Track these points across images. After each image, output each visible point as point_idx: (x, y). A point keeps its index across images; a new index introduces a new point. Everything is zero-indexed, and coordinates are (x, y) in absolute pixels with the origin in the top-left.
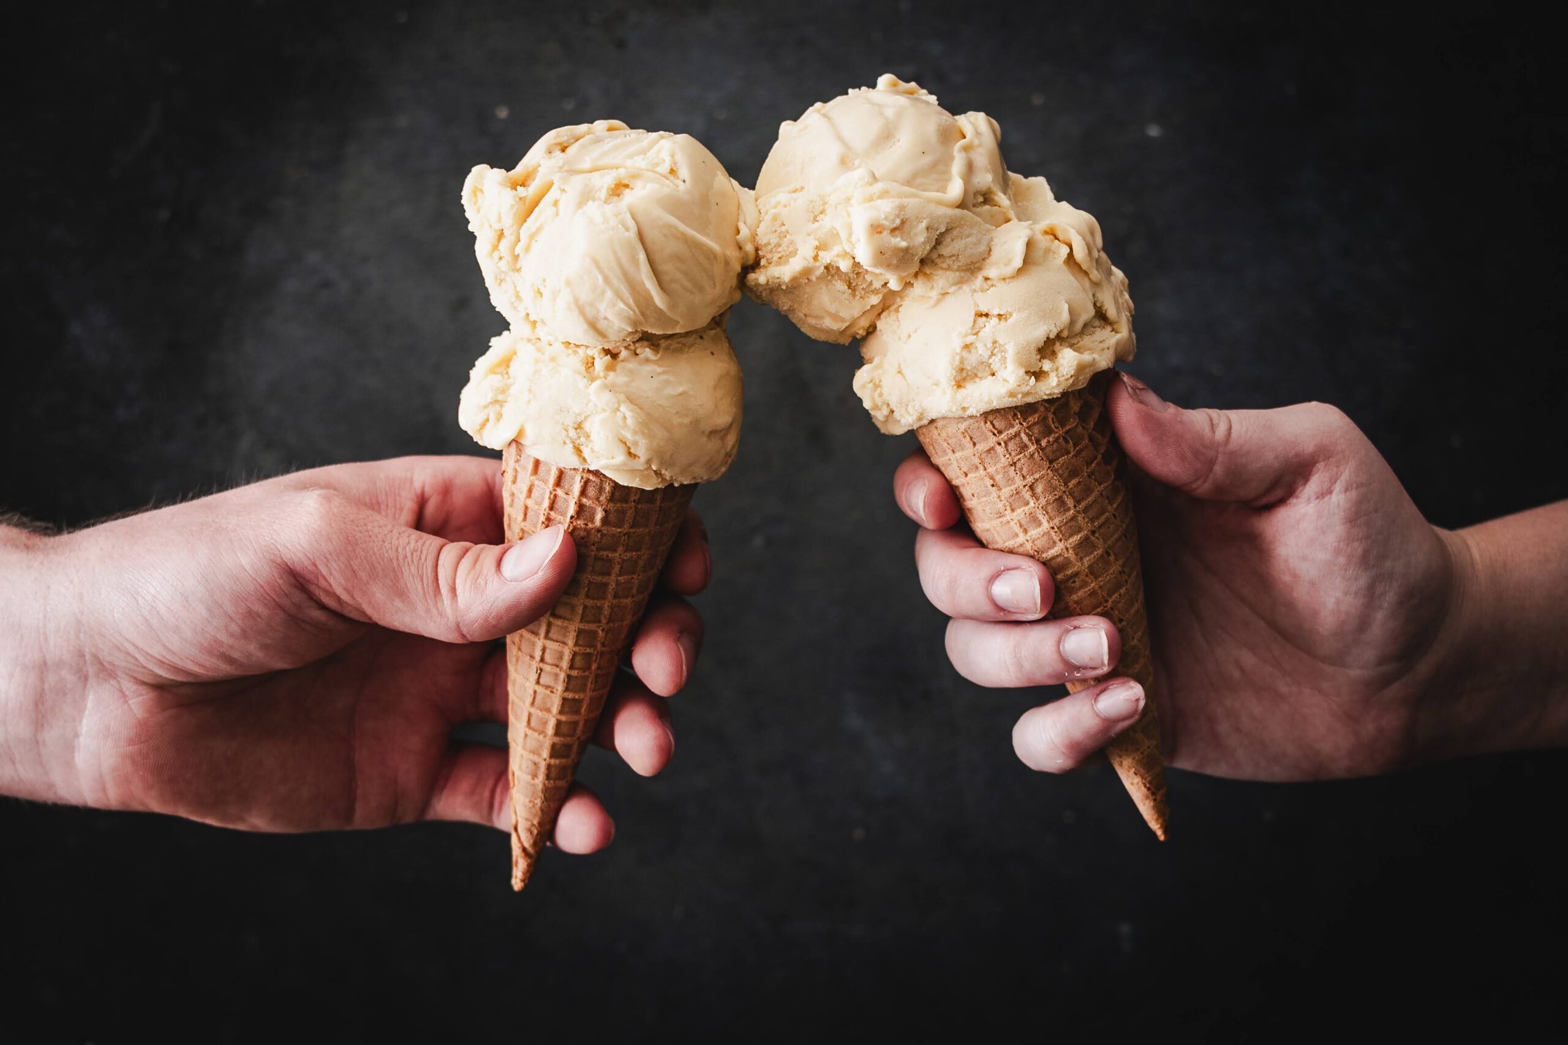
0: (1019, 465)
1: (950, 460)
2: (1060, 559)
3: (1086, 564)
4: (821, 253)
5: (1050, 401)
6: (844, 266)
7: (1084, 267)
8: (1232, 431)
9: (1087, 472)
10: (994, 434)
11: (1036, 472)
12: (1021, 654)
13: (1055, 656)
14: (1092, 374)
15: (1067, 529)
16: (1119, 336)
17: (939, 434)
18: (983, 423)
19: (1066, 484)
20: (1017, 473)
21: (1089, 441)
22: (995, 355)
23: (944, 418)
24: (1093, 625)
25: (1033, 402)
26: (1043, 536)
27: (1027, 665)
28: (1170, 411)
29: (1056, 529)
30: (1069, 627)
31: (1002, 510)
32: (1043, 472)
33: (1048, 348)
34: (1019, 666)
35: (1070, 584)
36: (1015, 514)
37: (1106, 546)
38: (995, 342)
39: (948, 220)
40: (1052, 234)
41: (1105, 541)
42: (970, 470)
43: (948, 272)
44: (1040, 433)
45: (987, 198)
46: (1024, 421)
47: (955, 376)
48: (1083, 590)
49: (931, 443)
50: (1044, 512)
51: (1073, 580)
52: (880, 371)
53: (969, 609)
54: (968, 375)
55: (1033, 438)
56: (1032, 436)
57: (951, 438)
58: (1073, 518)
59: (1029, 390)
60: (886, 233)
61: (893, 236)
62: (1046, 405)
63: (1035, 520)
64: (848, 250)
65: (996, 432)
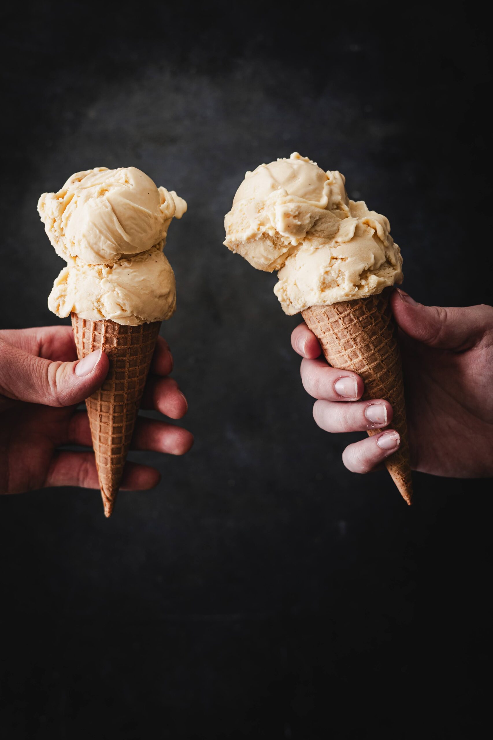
0: (349, 329)
1: (317, 326)
2: (366, 373)
3: (378, 376)
4: (261, 227)
5: (364, 299)
6: (271, 233)
7: (382, 239)
8: (447, 316)
9: (380, 333)
10: (338, 314)
11: (357, 332)
12: (347, 416)
13: (362, 417)
14: (384, 287)
15: (370, 360)
16: (396, 271)
17: (312, 314)
18: (333, 309)
19: (370, 338)
20: (348, 333)
21: (382, 319)
22: (339, 277)
23: (315, 306)
24: (380, 403)
25: (356, 299)
26: (359, 362)
27: (350, 422)
28: (419, 306)
29: (365, 359)
30: (369, 404)
31: (340, 350)
32: (360, 332)
33: (364, 274)
34: (346, 422)
35: (371, 385)
36: (346, 351)
37: (388, 368)
38: (340, 271)
39: (320, 214)
40: (367, 224)
41: (387, 365)
42: (326, 331)
43: (319, 238)
44: (359, 314)
45: (338, 206)
46: (352, 308)
47: (321, 286)
48: (377, 388)
49: (308, 318)
50: (360, 351)
51: (372, 383)
52: (286, 284)
53: (324, 395)
54: (326, 286)
55: (356, 316)
56: (355, 315)
57: (318, 316)
58: (373, 354)
59: (355, 293)
60: (291, 218)
61: (294, 219)
62: (362, 301)
63: (355, 355)
64: (273, 225)
65: (339, 313)
